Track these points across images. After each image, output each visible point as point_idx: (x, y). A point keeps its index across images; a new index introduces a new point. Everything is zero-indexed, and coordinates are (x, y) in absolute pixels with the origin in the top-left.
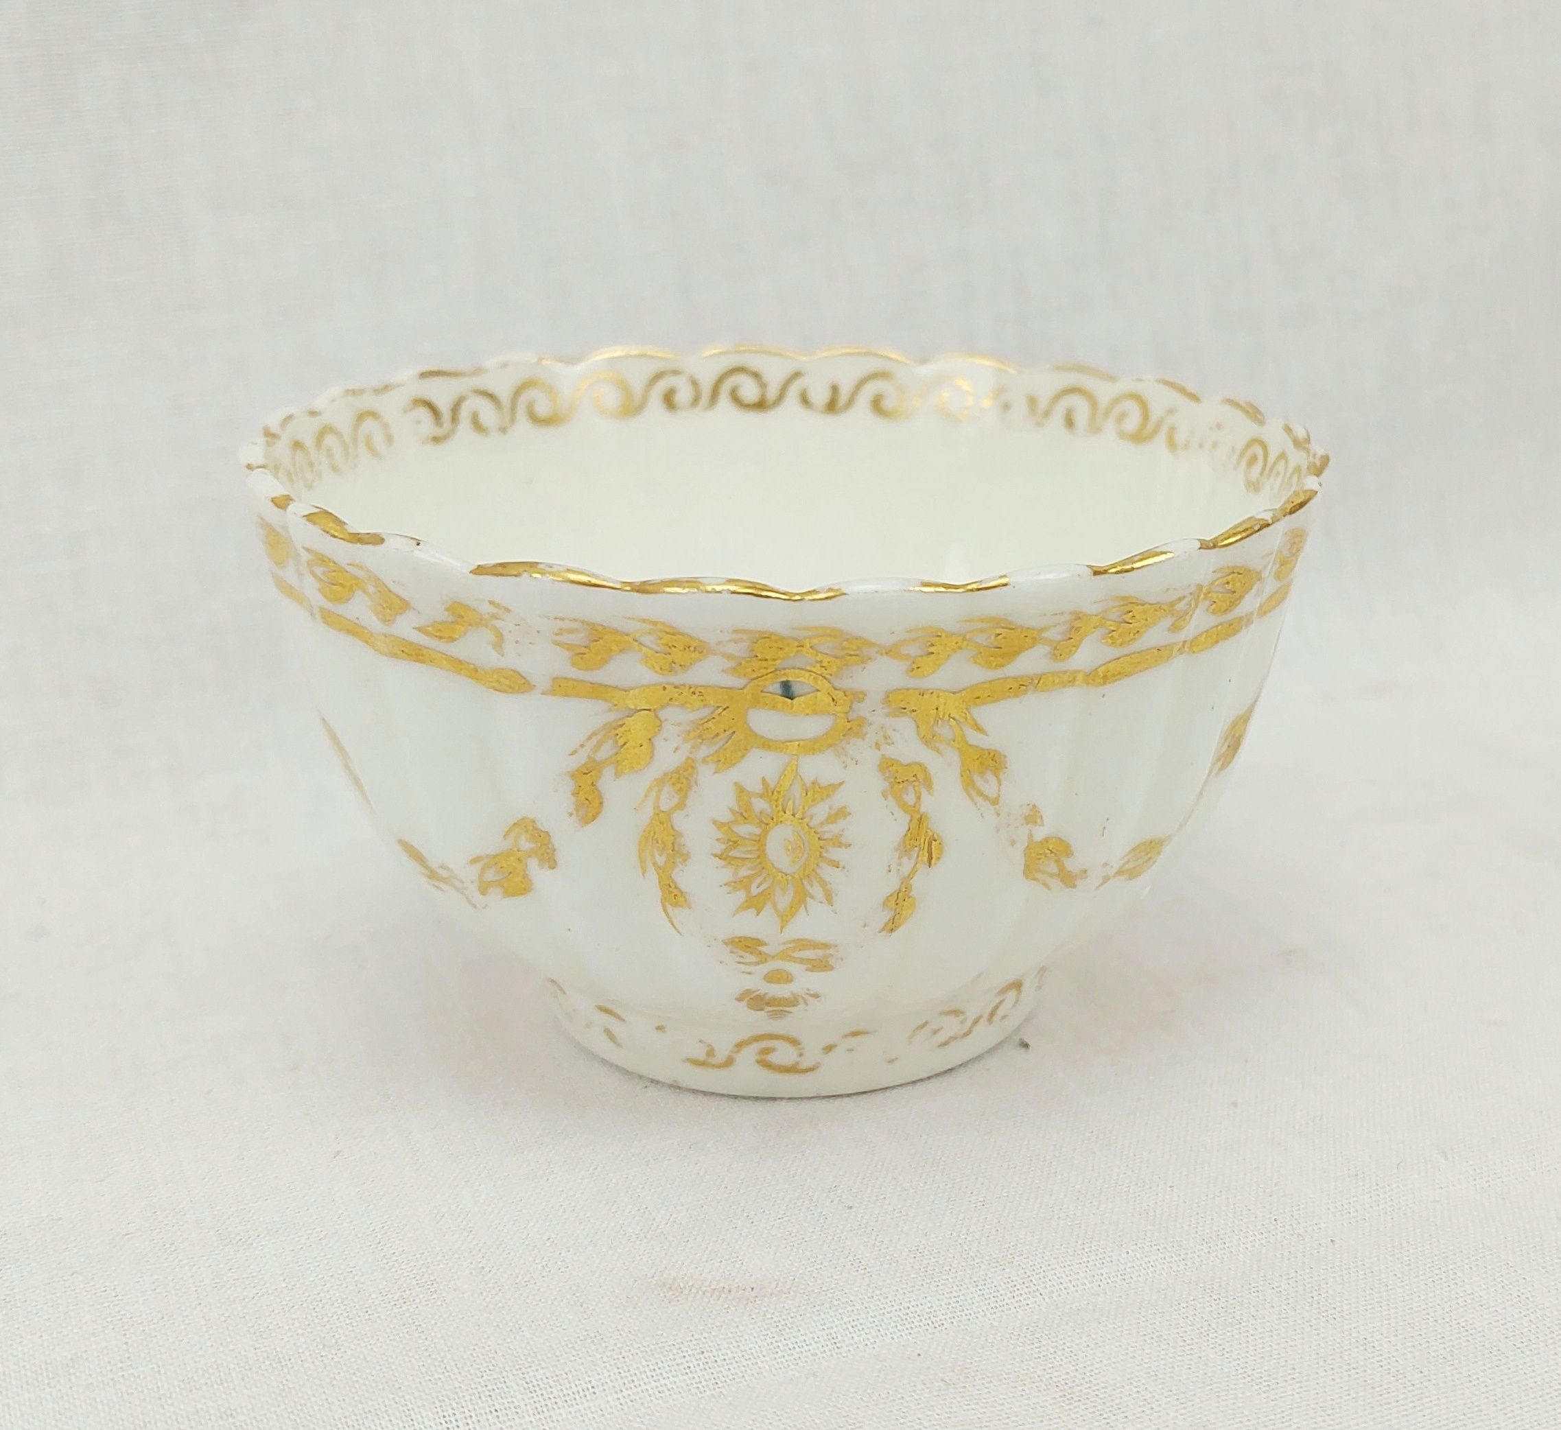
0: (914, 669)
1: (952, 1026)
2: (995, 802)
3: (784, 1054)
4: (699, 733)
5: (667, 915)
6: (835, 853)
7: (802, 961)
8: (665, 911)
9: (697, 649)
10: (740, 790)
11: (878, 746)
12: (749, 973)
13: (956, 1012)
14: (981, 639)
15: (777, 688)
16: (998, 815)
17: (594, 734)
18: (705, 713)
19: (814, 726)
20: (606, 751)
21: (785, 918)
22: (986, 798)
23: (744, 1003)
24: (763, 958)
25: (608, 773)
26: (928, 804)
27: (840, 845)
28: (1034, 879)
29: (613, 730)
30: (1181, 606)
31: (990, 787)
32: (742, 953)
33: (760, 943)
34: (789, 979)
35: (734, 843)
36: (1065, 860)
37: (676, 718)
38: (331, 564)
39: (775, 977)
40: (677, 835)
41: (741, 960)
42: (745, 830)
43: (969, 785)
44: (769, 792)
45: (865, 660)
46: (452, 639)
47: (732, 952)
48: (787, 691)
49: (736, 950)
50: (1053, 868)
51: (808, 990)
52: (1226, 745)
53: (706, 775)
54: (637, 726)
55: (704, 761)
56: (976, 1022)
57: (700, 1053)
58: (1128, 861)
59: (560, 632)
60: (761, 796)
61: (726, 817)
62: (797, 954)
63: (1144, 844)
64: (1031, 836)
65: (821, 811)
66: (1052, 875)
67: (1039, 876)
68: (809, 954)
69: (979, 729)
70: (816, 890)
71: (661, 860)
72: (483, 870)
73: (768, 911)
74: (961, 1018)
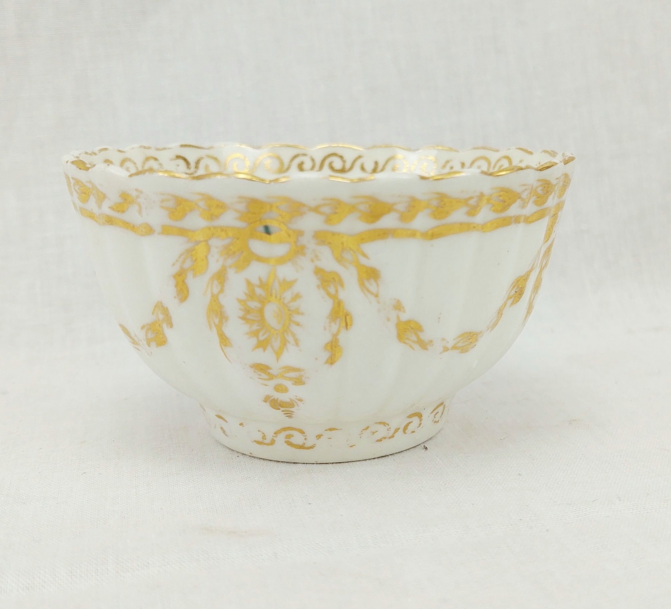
0: (328, 220)
1: (382, 431)
2: (377, 296)
3: (298, 439)
4: (227, 252)
5: (223, 352)
6: (297, 318)
7: (290, 379)
8: (222, 349)
9: (222, 206)
10: (249, 283)
11: (312, 261)
12: (266, 385)
13: (384, 424)
14: (362, 207)
15: (262, 229)
16: (379, 303)
17: (181, 255)
18: (227, 241)
19: (281, 250)
20: (188, 264)
21: (278, 354)
22: (372, 294)
23: (268, 404)
24: (271, 377)
25: (190, 275)
26: (342, 295)
27: (298, 313)
28: (405, 343)
29: (190, 252)
30: (472, 202)
31: (373, 287)
32: (260, 373)
33: (268, 368)
34: (286, 390)
35: (248, 310)
36: (419, 334)
37: (217, 244)
38: (80, 183)
39: (279, 388)
40: (221, 307)
41: (259, 377)
42: (254, 304)
43: (362, 285)
44: (263, 285)
45: (302, 214)
46: (123, 212)
47: (255, 372)
48: (267, 230)
49: (256, 371)
50: (414, 338)
51: (296, 396)
52: (513, 292)
53: (231, 274)
54: (201, 249)
55: (230, 267)
56: (397, 430)
57: (259, 438)
58: (459, 342)
59: (162, 201)
60: (259, 287)
61: (243, 297)
62: (288, 375)
63: (467, 333)
64: (398, 317)
65: (288, 295)
66: (414, 342)
67: (407, 341)
68: (292, 374)
69: (365, 255)
70: (290, 339)
71: (217, 321)
72: (147, 333)
73: (269, 350)
74: (387, 427)
